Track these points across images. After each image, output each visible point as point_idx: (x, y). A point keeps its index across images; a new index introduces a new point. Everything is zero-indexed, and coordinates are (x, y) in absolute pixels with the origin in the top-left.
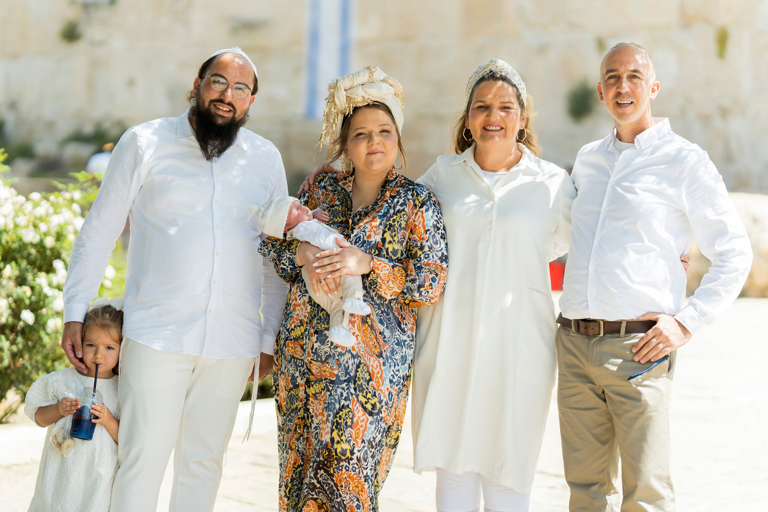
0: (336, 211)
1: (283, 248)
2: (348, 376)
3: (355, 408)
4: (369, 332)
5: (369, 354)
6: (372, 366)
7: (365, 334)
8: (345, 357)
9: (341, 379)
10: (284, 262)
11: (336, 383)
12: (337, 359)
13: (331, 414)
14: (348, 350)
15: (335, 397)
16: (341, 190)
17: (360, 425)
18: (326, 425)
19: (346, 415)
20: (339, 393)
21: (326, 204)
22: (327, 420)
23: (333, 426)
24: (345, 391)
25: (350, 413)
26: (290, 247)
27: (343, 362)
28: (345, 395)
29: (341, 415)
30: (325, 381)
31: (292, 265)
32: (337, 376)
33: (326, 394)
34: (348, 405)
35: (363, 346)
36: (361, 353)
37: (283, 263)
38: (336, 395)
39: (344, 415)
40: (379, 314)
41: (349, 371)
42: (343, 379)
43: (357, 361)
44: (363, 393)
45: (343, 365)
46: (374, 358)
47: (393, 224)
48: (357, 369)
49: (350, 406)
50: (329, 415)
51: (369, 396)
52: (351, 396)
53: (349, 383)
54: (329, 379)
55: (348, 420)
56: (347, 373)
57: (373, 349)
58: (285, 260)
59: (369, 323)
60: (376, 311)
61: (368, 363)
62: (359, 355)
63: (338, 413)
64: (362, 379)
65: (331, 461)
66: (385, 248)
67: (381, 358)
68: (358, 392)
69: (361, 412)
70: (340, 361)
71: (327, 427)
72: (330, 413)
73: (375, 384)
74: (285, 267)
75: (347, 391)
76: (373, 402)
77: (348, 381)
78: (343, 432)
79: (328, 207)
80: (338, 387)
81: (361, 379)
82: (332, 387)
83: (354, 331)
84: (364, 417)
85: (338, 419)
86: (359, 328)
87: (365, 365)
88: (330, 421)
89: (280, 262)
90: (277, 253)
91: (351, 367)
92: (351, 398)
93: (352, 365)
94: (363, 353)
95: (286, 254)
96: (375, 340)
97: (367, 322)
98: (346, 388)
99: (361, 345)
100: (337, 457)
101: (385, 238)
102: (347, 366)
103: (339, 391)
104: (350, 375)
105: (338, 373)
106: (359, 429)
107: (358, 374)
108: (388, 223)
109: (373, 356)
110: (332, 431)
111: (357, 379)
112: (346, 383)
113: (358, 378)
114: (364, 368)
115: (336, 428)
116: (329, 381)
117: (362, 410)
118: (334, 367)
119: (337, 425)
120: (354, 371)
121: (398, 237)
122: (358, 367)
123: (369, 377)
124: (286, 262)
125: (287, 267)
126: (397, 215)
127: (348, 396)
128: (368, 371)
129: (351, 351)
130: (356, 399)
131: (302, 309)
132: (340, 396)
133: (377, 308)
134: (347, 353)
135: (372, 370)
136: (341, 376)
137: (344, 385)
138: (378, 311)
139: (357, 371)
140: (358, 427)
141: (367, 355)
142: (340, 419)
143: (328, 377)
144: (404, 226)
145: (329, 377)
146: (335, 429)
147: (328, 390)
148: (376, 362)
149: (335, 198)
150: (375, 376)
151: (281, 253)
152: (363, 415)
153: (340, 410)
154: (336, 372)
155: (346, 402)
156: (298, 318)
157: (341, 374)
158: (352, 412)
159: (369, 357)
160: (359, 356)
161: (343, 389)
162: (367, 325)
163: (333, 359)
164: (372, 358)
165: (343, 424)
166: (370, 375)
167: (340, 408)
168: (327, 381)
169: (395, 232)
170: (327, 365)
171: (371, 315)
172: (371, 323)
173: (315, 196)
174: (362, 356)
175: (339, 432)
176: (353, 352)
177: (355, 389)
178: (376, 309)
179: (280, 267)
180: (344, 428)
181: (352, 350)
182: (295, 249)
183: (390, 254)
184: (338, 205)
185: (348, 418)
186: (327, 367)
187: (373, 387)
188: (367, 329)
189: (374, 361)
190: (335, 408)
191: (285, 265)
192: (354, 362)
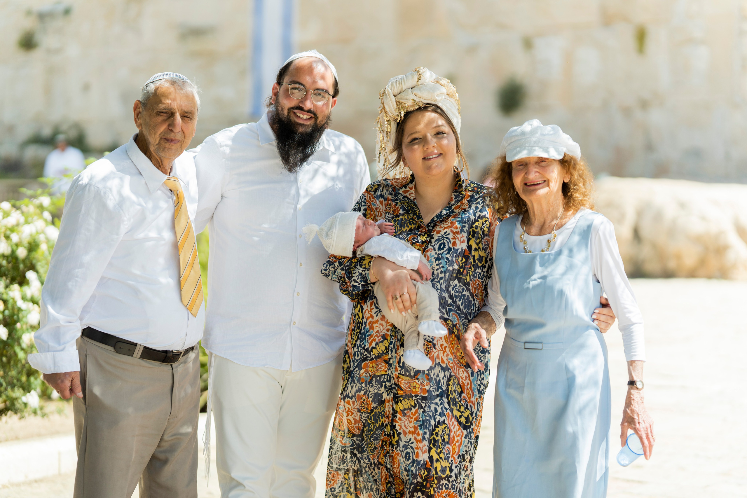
0: (403, 220)
1: (353, 265)
2: (440, 390)
3: (451, 423)
4: (456, 343)
5: (457, 366)
6: (462, 378)
7: (452, 345)
8: (435, 371)
9: (433, 394)
10: (356, 279)
11: (428, 399)
12: (427, 374)
13: (427, 431)
14: (437, 363)
15: (430, 414)
16: (403, 198)
17: (456, 440)
18: (423, 444)
19: (443, 431)
20: (433, 409)
21: (390, 214)
22: (424, 438)
23: (430, 444)
24: (439, 406)
25: (446, 429)
26: (362, 262)
27: (433, 376)
28: (439, 410)
29: (437, 432)
30: (416, 398)
31: (364, 282)
32: (429, 391)
33: (419, 412)
34: (444, 421)
35: (452, 357)
36: (451, 365)
37: (354, 280)
38: (430, 411)
39: (441, 432)
40: (466, 323)
41: (440, 385)
42: (436, 394)
43: (447, 374)
44: (457, 407)
45: (433, 379)
46: (463, 369)
47: (476, 230)
48: (448, 382)
49: (446, 422)
50: (425, 433)
51: (462, 409)
52: (445, 411)
53: (442, 397)
54: (420, 395)
55: (445, 437)
56: (439, 387)
57: (461, 360)
58: (356, 277)
59: (456, 333)
60: (462, 320)
61: (457, 375)
62: (449, 367)
63: (434, 430)
64: (455, 392)
65: (431, 481)
66: (472, 256)
67: (469, 369)
68: (452, 406)
69: (457, 427)
70: (431, 376)
71: (425, 446)
72: (425, 430)
73: (466, 397)
74: (357, 284)
75: (441, 407)
76: (466, 415)
77: (441, 395)
78: (441, 449)
79: (393, 218)
80: (431, 403)
81: (453, 392)
82: (425, 403)
83: (442, 343)
84: (460, 431)
85: (435, 436)
86: (446, 339)
87: (455, 378)
88: (427, 439)
89: (351, 279)
90: (346, 270)
91: (442, 381)
92: (445, 413)
93: (443, 378)
94: (452, 365)
95: (358, 270)
96: (461, 351)
97: (454, 333)
98: (439, 403)
99: (449, 357)
100: (437, 476)
101: (471, 245)
102: (438, 379)
103: (433, 406)
104: (442, 389)
105: (430, 388)
106: (455, 444)
107: (450, 387)
108: (471, 230)
109: (462, 368)
110: (430, 449)
111: (449, 393)
112: (439, 398)
113: (451, 391)
114: (455, 381)
115: (434, 445)
116: (421, 398)
117: (457, 425)
118: (425, 383)
119: (433, 443)
120: (445, 385)
121: (482, 244)
122: (449, 380)
123: (460, 389)
124: (358, 279)
125: (359, 284)
126: (479, 221)
127: (443, 411)
128: (459, 384)
129: (441, 364)
130: (451, 414)
131: (382, 325)
132: (434, 411)
133: (463, 317)
134: (437, 366)
135: (462, 381)
136: (433, 391)
137: (437, 400)
138: (465, 320)
139: (448, 385)
140: (455, 442)
141: (456, 366)
142: (437, 436)
143: (419, 393)
144: (487, 233)
145: (421, 393)
146: (433, 447)
147: (421, 407)
148: (465, 373)
149: (398, 207)
150: (466, 387)
151: (352, 270)
152: (458, 430)
153: (436, 426)
154: (427, 388)
155: (442, 417)
156: (378, 335)
157: (433, 388)
158: (448, 428)
159: (457, 368)
160: (449, 369)
161: (437, 404)
162: (454, 336)
163: (423, 375)
164: (461, 370)
165: (440, 441)
166: (461, 387)
167: (435, 424)
168: (418, 397)
169: (479, 239)
170: (417, 381)
171: (458, 325)
172: (458, 332)
173: (373, 206)
174: (452, 369)
175: (437, 450)
176: (442, 365)
177: (449, 403)
178: (463, 319)
179: (351, 284)
180: (442, 445)
181: (442, 362)
182: (368, 265)
183: (477, 261)
184: (403, 215)
185: (445, 434)
186: (417, 384)
187: (465, 400)
188: (454, 340)
189: (463, 372)
190: (430, 425)
191: (357, 282)
192: (445, 375)
